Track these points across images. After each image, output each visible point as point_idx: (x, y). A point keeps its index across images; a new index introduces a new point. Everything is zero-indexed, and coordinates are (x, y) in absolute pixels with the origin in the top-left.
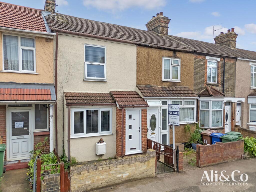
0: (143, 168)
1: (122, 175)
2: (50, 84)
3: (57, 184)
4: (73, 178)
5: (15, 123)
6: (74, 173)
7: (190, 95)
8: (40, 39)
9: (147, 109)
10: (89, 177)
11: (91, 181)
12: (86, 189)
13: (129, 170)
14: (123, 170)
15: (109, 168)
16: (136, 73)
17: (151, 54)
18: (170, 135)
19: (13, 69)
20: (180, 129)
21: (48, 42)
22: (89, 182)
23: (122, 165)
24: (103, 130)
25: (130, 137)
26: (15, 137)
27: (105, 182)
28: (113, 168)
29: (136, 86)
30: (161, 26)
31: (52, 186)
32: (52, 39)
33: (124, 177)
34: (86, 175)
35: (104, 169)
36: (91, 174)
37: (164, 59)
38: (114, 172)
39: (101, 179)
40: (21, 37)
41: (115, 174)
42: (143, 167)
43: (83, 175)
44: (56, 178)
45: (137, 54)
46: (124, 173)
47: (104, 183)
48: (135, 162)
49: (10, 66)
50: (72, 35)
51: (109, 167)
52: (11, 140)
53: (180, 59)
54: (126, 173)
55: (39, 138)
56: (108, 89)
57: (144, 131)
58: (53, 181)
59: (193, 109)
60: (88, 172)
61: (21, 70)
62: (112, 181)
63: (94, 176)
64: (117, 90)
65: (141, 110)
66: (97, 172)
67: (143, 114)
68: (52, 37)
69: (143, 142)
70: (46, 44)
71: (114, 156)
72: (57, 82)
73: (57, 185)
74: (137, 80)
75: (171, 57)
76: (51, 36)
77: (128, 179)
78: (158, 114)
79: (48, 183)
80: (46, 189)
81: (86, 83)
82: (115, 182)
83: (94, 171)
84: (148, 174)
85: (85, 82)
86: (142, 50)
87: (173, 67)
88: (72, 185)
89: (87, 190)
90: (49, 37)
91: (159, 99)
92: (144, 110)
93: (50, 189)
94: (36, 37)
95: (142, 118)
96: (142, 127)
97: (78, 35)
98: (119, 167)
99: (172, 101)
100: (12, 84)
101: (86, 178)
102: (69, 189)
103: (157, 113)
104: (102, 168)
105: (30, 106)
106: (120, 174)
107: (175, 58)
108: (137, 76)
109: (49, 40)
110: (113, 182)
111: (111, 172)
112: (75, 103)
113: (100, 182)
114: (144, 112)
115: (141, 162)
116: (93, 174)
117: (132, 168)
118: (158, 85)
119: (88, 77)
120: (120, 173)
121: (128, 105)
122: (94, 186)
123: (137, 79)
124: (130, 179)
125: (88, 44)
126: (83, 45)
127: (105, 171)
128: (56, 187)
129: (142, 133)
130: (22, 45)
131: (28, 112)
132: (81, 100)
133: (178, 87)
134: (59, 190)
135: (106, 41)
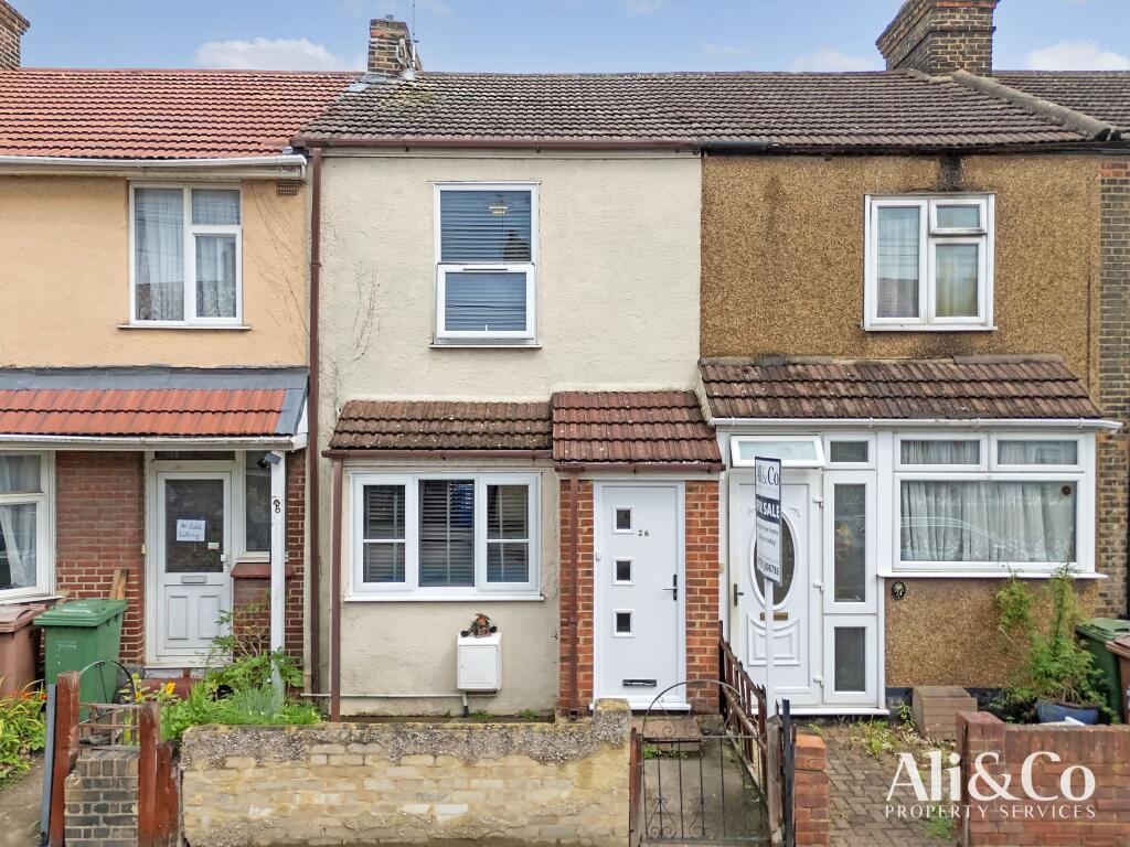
0: (554, 793)
1: (431, 809)
2: (291, 370)
3: (125, 793)
4: (192, 779)
5: (179, 521)
6: (194, 757)
7: (1044, 406)
8: (257, 189)
9: (717, 482)
10: (261, 786)
11: (271, 807)
12: (250, 843)
13: (468, 789)
14: (437, 781)
15: (361, 762)
16: (697, 297)
17: (789, 191)
18: (887, 631)
19: (165, 314)
20: (965, 605)
21: (284, 197)
22: (262, 808)
23: (429, 760)
24: (493, 576)
25: (624, 622)
26: (177, 577)
27: (339, 824)
28: (383, 763)
29: (699, 362)
30: (944, 32)
31: (107, 796)
32: (300, 182)
33: (440, 819)
34: (249, 773)
35: (335, 761)
36: (273, 778)
37: (875, 210)
38: (386, 786)
39: (318, 806)
40: (194, 191)
41: (392, 795)
42: (553, 787)
43: (234, 773)
44: (123, 765)
45: (707, 199)
46: (440, 799)
47: (337, 827)
48: (506, 754)
49: (159, 303)
50: (380, 153)
51: (364, 755)
52: (161, 585)
53: (992, 199)
54: (451, 802)
55: (253, 589)
56: (547, 385)
57: (702, 600)
58: (110, 777)
59: (1068, 489)
60: (259, 766)
61: (191, 319)
62: (375, 828)
63: (285, 789)
64: (591, 385)
65: (682, 488)
66: (299, 772)
67: (696, 506)
68: (295, 175)
69: (697, 656)
70: (279, 203)
71: (549, 707)
72: (321, 358)
73: (124, 795)
74: (702, 330)
75: (927, 191)
76: (290, 170)
77: (465, 832)
78: (803, 513)
79: (88, 781)
80: (81, 805)
81: (444, 358)
82: (391, 838)
83: (288, 763)
84: (580, 831)
85: (438, 355)
86: (734, 178)
87: (937, 245)
88: (186, 809)
89: (254, 844)
90: (285, 174)
91: (815, 430)
92: (700, 486)
93: (98, 809)
94: (244, 181)
95: (688, 532)
96: (688, 574)
97: (407, 147)
98: (414, 766)
99: (905, 443)
100: (158, 374)
101: (249, 789)
102: (174, 825)
103: (801, 506)
104: (328, 755)
105: (230, 456)
106: (419, 803)
107: (952, 197)
108: (703, 311)
109: (288, 187)
110: (381, 833)
111: (370, 784)
112: (363, 448)
113: (318, 821)
114: (703, 497)
115: (543, 760)
116: (280, 777)
117: (488, 783)
118: (834, 355)
119: (446, 329)
120: (421, 797)
121: (605, 460)
122: (286, 836)
123: (704, 327)
124: (476, 835)
125: (452, 183)
126: (432, 189)
127: (341, 771)
128: (121, 803)
129: (689, 608)
130: (195, 222)
131: (221, 482)
132: (400, 433)
133: (976, 358)
134: (135, 819)
135: (535, 155)
